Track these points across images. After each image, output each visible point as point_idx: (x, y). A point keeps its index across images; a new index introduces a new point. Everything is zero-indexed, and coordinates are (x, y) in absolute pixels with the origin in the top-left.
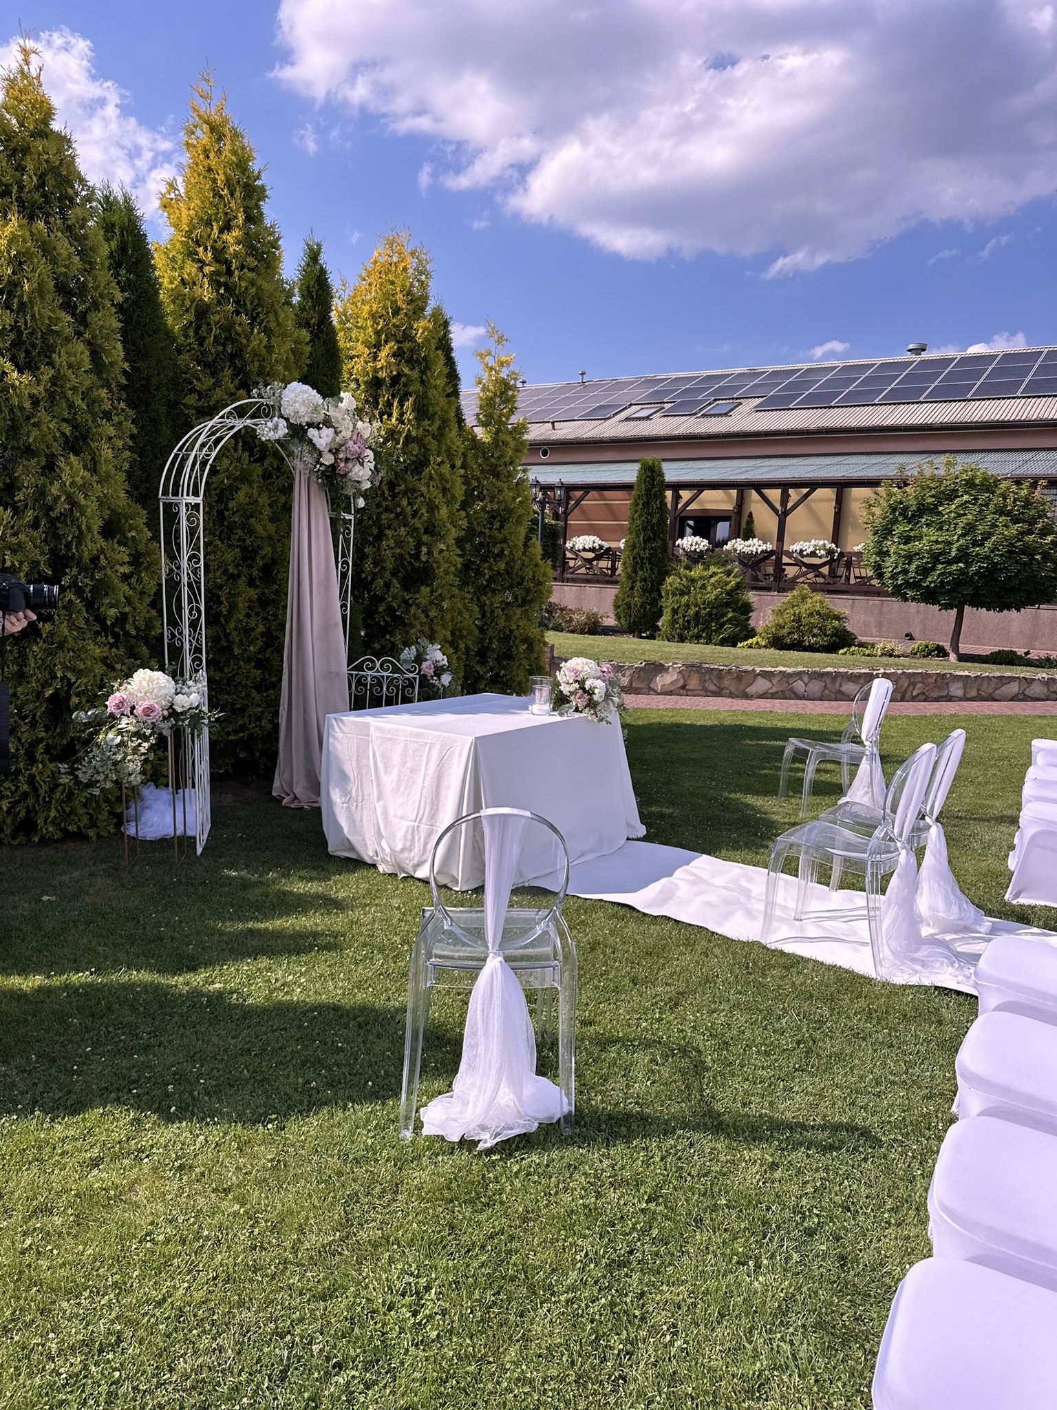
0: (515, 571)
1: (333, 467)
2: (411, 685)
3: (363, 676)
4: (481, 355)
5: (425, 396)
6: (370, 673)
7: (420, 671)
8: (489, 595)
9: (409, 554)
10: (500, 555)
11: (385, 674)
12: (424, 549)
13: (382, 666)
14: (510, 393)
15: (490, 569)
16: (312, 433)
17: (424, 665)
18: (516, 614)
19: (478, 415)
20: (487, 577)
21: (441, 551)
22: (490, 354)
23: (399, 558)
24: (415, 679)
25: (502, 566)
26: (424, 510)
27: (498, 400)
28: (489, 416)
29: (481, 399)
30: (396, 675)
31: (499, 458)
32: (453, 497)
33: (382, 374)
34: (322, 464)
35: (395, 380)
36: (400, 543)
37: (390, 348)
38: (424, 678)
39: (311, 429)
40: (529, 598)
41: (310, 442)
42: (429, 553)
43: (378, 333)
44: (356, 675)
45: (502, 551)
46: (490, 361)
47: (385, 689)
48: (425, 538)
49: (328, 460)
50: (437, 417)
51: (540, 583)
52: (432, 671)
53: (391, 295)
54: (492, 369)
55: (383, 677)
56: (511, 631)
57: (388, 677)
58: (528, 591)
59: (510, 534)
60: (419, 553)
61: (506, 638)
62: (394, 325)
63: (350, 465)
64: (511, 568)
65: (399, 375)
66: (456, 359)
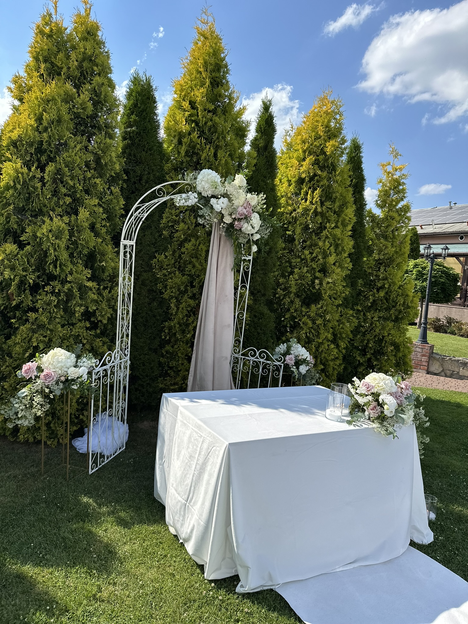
0: (391, 297)
1: (231, 225)
2: (278, 370)
3: (249, 360)
4: (383, 166)
5: (329, 186)
6: (252, 358)
7: (285, 360)
8: (372, 312)
9: (308, 284)
10: (382, 287)
11: (262, 360)
12: (317, 281)
13: (260, 354)
14: (401, 187)
15: (374, 295)
16: (213, 201)
17: (288, 357)
18: (388, 326)
19: (377, 201)
20: (371, 300)
21: (328, 283)
22: (389, 164)
23: (300, 287)
24: (281, 366)
25: (382, 294)
26: (320, 257)
27: (392, 192)
28: (384, 201)
29: (380, 191)
30: (268, 362)
31: (387, 227)
32: (343, 250)
33: (303, 176)
34: (224, 223)
35: (312, 179)
36: (302, 277)
37: (310, 160)
38: (287, 366)
39: (212, 199)
40: (400, 316)
41: (212, 207)
42: (321, 284)
43: (304, 152)
44: (244, 359)
45: (384, 285)
46: (389, 169)
47: (261, 370)
48: (318, 274)
49: (228, 220)
50: (337, 200)
51: (409, 307)
52: (293, 362)
53: (314, 129)
54: (389, 173)
55: (260, 362)
56: (383, 337)
57: (263, 363)
58: (400, 312)
59: (390, 274)
60: (313, 282)
61: (380, 341)
62: (315, 146)
63: (242, 223)
64: (390, 296)
65: (315, 175)
66: (363, 168)
